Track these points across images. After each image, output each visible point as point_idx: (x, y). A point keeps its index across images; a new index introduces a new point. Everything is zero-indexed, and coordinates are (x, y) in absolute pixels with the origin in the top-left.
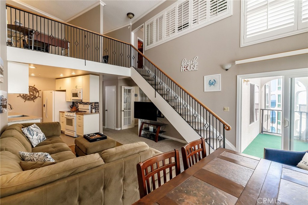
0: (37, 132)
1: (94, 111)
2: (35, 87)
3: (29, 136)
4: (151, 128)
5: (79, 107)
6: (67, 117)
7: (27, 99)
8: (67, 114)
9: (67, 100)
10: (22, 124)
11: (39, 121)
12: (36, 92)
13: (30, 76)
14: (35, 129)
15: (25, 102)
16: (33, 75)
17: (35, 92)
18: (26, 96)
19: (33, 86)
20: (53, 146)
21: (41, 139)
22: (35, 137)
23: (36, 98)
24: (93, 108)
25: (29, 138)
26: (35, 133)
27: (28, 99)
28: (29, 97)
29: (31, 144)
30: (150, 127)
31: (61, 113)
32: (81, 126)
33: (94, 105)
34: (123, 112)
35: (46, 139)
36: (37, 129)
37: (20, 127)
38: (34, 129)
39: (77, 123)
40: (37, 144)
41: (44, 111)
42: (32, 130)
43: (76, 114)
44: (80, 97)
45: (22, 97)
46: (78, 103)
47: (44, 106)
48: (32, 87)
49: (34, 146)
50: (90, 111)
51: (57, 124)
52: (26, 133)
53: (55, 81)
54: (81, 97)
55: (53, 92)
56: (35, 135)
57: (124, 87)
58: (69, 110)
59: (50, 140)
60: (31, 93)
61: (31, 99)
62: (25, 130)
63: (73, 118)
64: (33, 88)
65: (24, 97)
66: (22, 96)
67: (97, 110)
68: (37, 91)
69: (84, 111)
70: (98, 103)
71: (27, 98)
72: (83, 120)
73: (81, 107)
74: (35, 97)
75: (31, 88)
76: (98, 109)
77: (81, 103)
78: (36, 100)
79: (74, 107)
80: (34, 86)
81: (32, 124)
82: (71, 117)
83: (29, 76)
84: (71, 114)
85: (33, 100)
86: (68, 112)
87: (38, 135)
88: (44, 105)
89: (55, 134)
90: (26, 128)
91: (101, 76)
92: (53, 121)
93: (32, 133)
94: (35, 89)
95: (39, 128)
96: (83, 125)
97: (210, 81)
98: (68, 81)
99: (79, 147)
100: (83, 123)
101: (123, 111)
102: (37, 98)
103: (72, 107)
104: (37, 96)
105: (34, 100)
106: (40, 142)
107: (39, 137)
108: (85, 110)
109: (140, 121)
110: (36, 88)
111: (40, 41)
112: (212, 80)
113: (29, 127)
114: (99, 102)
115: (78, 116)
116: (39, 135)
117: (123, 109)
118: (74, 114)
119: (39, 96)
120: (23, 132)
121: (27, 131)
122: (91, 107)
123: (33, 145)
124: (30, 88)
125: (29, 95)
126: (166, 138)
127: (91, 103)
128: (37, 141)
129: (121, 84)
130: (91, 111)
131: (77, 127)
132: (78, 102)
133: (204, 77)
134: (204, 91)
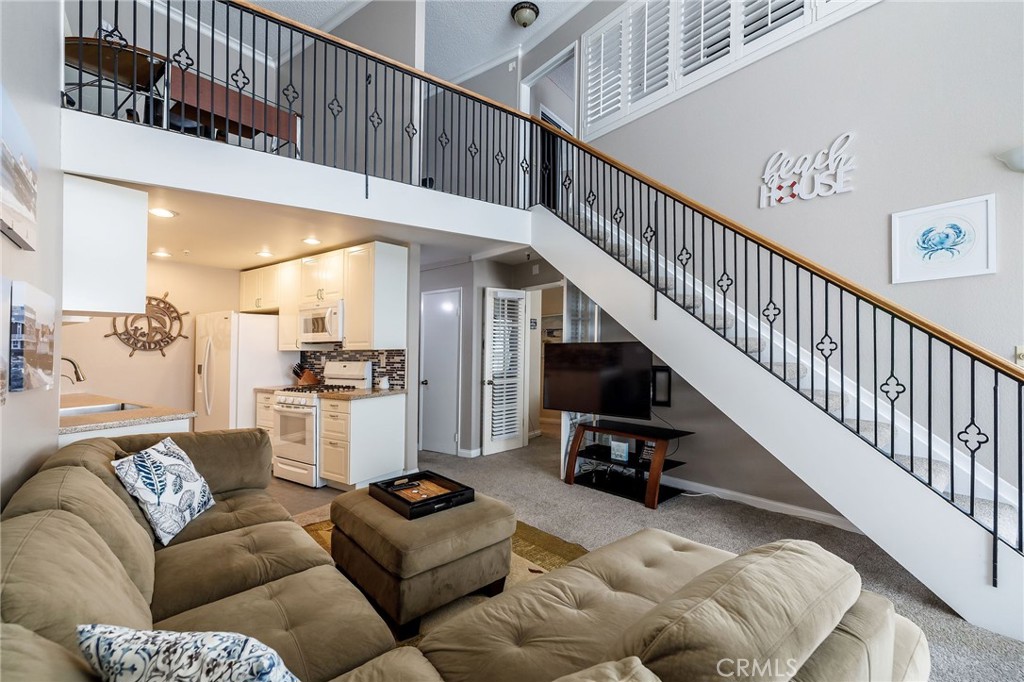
0: (179, 476)
1: (384, 383)
2: (167, 300)
3: (145, 494)
4: (620, 449)
5: (326, 373)
6: (285, 409)
7: (139, 345)
8: (282, 399)
9: (283, 347)
10: (117, 441)
11: (182, 426)
12: (172, 320)
13: (151, 259)
14: (169, 460)
15: (131, 356)
16: (162, 254)
17: (167, 319)
18: (135, 334)
19: (161, 296)
20: (247, 539)
21: (195, 505)
22: (169, 497)
23: (172, 341)
24: (382, 375)
25: (145, 503)
26: (170, 479)
27: (144, 345)
28: (144, 339)
29: (153, 531)
30: (614, 444)
31: (261, 397)
32: (339, 445)
33: (383, 364)
34: (488, 389)
35: (212, 502)
36: (181, 462)
37: (107, 454)
38: (167, 461)
39: (323, 432)
40: (177, 530)
41: (199, 390)
42: (158, 468)
43: (319, 398)
44: (334, 333)
45: (123, 337)
46: (323, 358)
47: (200, 372)
48: (156, 300)
49: (166, 540)
50: (367, 384)
51: (255, 436)
52: (131, 481)
53: (240, 276)
54: (337, 330)
55: (234, 316)
56: (169, 489)
57: (496, 293)
58: (289, 383)
59: (231, 510)
60: (155, 324)
61: (153, 346)
62: (127, 469)
63: (310, 414)
64: (162, 305)
65: (128, 339)
66: (123, 333)
67: (395, 382)
68: (175, 315)
69: (348, 387)
70: (400, 353)
71: (139, 341)
72: (347, 420)
73: (333, 370)
74: (168, 339)
75: (154, 303)
76: (402, 377)
77: (334, 357)
78: (170, 350)
79: (307, 371)
80: (166, 296)
81: (156, 439)
82: (301, 410)
83: (148, 259)
84: (302, 398)
85: (161, 350)
86: (288, 390)
87: (181, 487)
88: (200, 367)
89: (248, 478)
90: (131, 457)
91: (416, 249)
92: (232, 427)
93: (155, 480)
94: (168, 309)
95: (186, 457)
96: (347, 441)
97: (930, 231)
98: (287, 274)
99: (356, 539)
100: (346, 432)
101: (490, 383)
102: (175, 342)
103: (298, 371)
104: (174, 333)
105: (164, 350)
106: (188, 519)
107: (186, 496)
108: (350, 383)
109: (566, 421)
110: (171, 306)
111: (196, 106)
112: (941, 228)
113: (143, 452)
114: (404, 347)
115: (326, 403)
116: (186, 486)
117: (488, 377)
118: (312, 398)
119: (183, 334)
120: (118, 477)
121: (134, 470)
122: (374, 371)
123: (160, 533)
124: (149, 303)
125: (146, 330)
126: (684, 491)
127: (372, 355)
128: (177, 517)
129: (483, 279)
130: (374, 384)
131: (322, 445)
132: (321, 353)
133: (890, 218)
134: (893, 282)
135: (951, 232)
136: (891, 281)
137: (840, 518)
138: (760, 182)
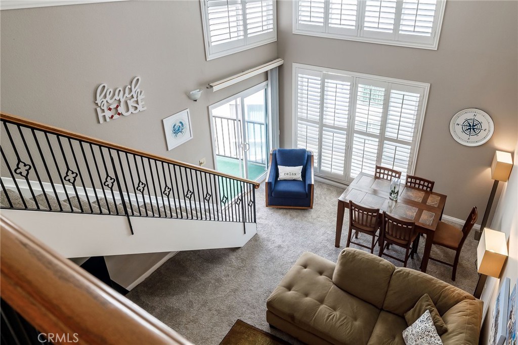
133: (162, 121)
134: (169, 150)
135: (180, 125)
136: (167, 150)
137: (170, 254)
138: (95, 106)
